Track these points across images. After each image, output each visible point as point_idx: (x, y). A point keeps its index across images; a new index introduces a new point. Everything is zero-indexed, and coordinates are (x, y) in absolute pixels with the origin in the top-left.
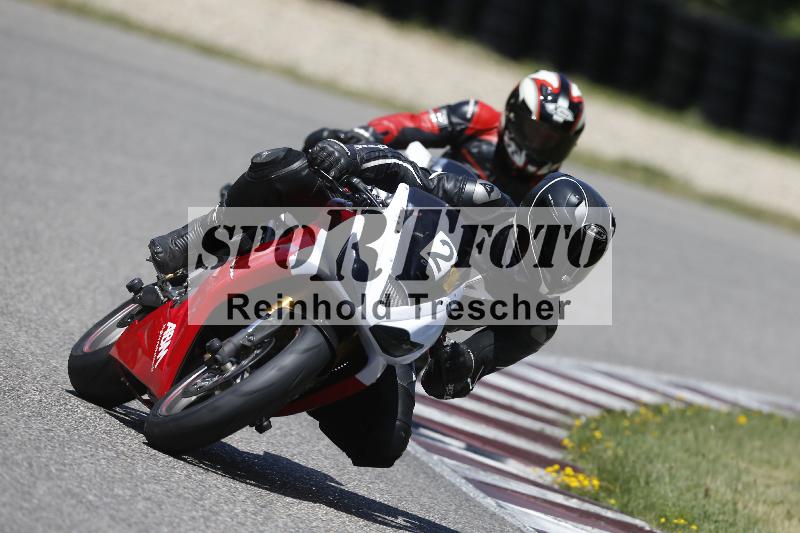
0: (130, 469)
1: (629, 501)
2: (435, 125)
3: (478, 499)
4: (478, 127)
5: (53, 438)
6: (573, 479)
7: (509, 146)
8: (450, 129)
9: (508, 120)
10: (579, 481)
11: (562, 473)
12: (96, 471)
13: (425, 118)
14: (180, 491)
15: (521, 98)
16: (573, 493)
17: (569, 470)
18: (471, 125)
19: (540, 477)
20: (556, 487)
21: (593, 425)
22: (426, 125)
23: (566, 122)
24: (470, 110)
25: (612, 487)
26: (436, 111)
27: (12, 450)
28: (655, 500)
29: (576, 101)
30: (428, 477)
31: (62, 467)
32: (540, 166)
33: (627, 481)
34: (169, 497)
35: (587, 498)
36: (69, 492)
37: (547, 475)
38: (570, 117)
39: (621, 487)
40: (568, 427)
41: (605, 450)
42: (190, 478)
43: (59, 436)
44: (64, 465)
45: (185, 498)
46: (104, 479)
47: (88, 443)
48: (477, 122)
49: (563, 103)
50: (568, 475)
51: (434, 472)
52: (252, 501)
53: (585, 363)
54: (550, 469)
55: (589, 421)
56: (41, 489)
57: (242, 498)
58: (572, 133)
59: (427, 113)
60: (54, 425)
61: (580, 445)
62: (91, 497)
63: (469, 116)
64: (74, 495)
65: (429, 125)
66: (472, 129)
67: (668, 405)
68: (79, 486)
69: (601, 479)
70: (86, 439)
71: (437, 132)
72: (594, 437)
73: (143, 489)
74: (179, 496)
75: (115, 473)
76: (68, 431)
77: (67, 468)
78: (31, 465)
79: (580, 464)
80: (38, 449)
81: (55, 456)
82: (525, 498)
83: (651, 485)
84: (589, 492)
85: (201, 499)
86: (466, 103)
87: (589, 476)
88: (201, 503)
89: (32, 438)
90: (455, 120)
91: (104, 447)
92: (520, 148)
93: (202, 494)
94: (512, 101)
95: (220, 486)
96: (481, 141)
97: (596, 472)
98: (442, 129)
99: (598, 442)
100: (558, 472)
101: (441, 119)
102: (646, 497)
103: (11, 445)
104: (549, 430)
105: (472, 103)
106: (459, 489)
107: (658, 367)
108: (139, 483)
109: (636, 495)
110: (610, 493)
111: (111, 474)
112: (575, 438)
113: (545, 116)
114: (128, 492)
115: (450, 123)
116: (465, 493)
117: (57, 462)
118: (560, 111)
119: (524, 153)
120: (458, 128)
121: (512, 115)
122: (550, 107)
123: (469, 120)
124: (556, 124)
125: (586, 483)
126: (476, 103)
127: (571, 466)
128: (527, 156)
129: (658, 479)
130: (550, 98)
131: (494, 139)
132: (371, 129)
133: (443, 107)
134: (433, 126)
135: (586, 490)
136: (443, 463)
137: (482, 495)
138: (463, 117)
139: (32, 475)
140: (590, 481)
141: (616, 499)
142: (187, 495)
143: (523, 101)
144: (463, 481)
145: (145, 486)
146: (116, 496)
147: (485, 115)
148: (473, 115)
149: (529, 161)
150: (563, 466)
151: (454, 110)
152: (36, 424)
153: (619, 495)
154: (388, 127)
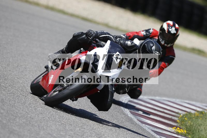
0: (65, 128)
1: (194, 136)
2: (142, 34)
3: (155, 136)
4: (153, 35)
5: (45, 119)
6: (179, 131)
7: (160, 39)
8: (146, 36)
9: (160, 33)
10: (181, 131)
11: (177, 129)
12: (56, 128)
13: (140, 33)
14: (78, 133)
15: (163, 27)
16: (179, 134)
17: (178, 128)
18: (151, 35)
19: (171, 130)
20: (175, 132)
21: (184, 116)
22: (140, 35)
23: (174, 33)
24: (151, 31)
25: (189, 133)
26: (143, 31)
27: (34, 123)
28: (201, 136)
29: (177, 28)
30: (142, 130)
31: (47, 127)
32: (168, 44)
33: (193, 131)
34: (75, 135)
35: (183, 135)
36: (49, 134)
37: (173, 129)
38: (175, 32)
39: (192, 133)
40: (178, 117)
41: (188, 123)
42: (80, 130)
43: (46, 119)
44: (48, 126)
45: (79, 135)
46: (58, 130)
47: (54, 121)
48: (153, 34)
49: (174, 29)
50: (178, 130)
51: (144, 129)
52: (96, 136)
53: (183, 101)
54: (173, 128)
55: (183, 115)
56: (42, 133)
57: (94, 135)
58: (176, 36)
59: (140, 31)
60: (45, 116)
61: (181, 122)
62: (55, 135)
63: (151, 32)
64: (50, 134)
65: (141, 35)
66: (152, 35)
67: (204, 112)
68: (52, 132)
69: (187, 131)
70: (54, 120)
71: (143, 36)
72: (185, 119)
73: (68, 133)
74: (77, 135)
75: (61, 129)
76: (49, 118)
77: (48, 127)
78: (39, 126)
79: (181, 127)
80: (41, 122)
81: (45, 124)
82: (167, 135)
83: (200, 132)
84: (184, 134)
85: (83, 135)
86: (150, 29)
87: (183, 130)
88: (83, 136)
89: (39, 119)
90: (147, 33)
91: (58, 122)
92: (163, 40)
93: (83, 134)
94: (161, 28)
95: (88, 132)
96: (154, 38)
97: (186, 129)
98: (144, 36)
99: (186, 121)
100: (175, 129)
101: (144, 33)
102: (198, 135)
103: (34, 121)
104: (173, 118)
105: (152, 29)
106: (150, 133)
107: (201, 102)
108: (67, 131)
109: (196, 135)
110: (189, 134)
111: (60, 129)
112: (180, 120)
113: (169, 32)
114: (64, 134)
115: (146, 34)
116: (151, 134)
117: (46, 126)
118: (173, 31)
119: (164, 41)
120: (148, 35)
121: (161, 32)
122: (170, 30)
123: (151, 33)
124: (172, 34)
125: (183, 131)
126: (153, 29)
127: (179, 127)
128: (165, 42)
129: (201, 131)
130: (170, 27)
131: (157, 38)
132: (126, 35)
133: (145, 30)
134: (142, 35)
135: (183, 133)
136: (146, 126)
137: (156, 135)
138: (149, 33)
139: (39, 129)
140: (184, 131)
141: (191, 136)
142: (79, 134)
143: (164, 28)
144: (151, 131)
145: (69, 132)
146: (61, 135)
147: (155, 32)
148: (152, 32)
149: (165, 43)
150: (177, 127)
151: (147, 31)
152: (40, 116)
153: (191, 135)
154: (131, 35)
